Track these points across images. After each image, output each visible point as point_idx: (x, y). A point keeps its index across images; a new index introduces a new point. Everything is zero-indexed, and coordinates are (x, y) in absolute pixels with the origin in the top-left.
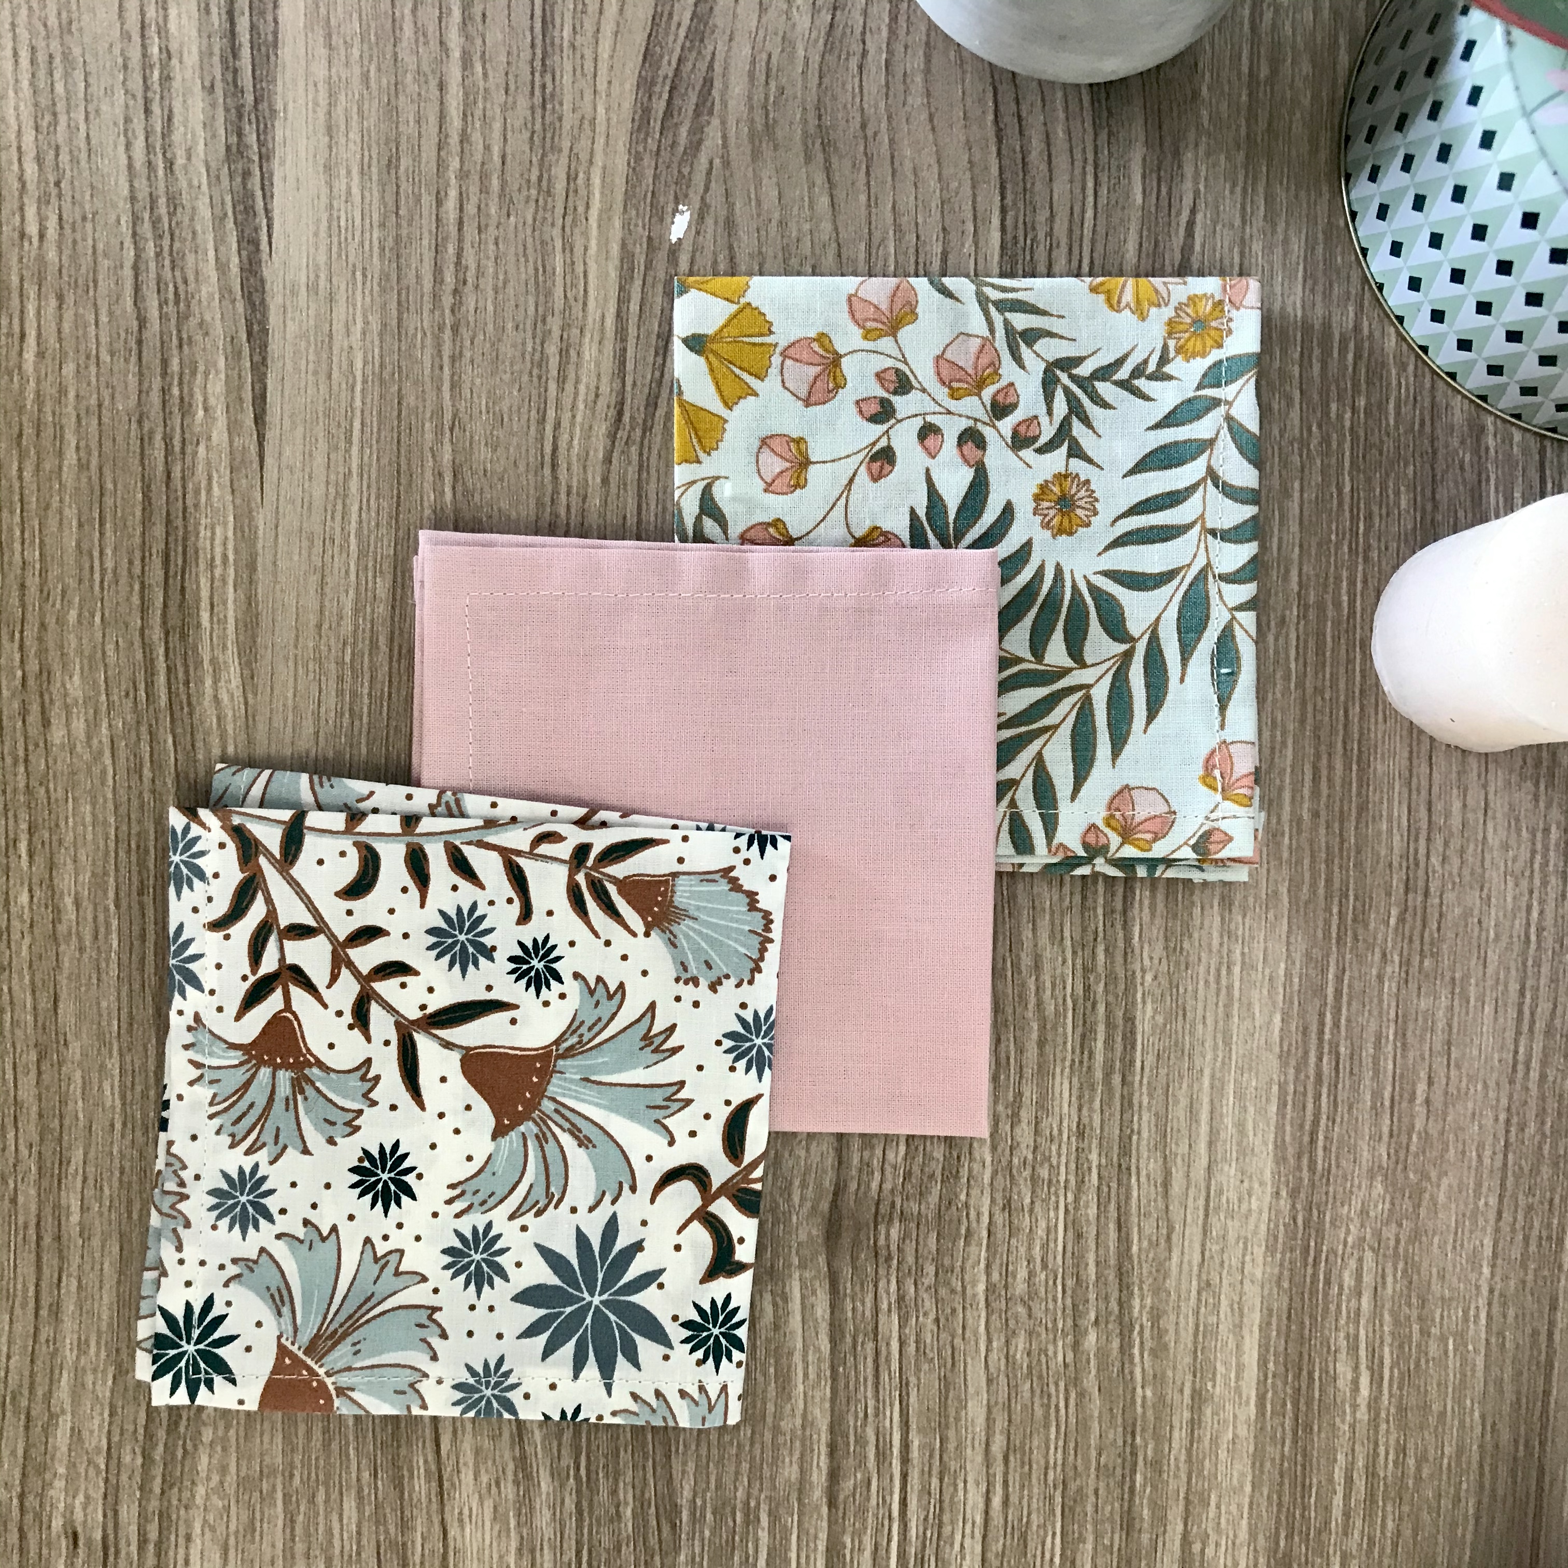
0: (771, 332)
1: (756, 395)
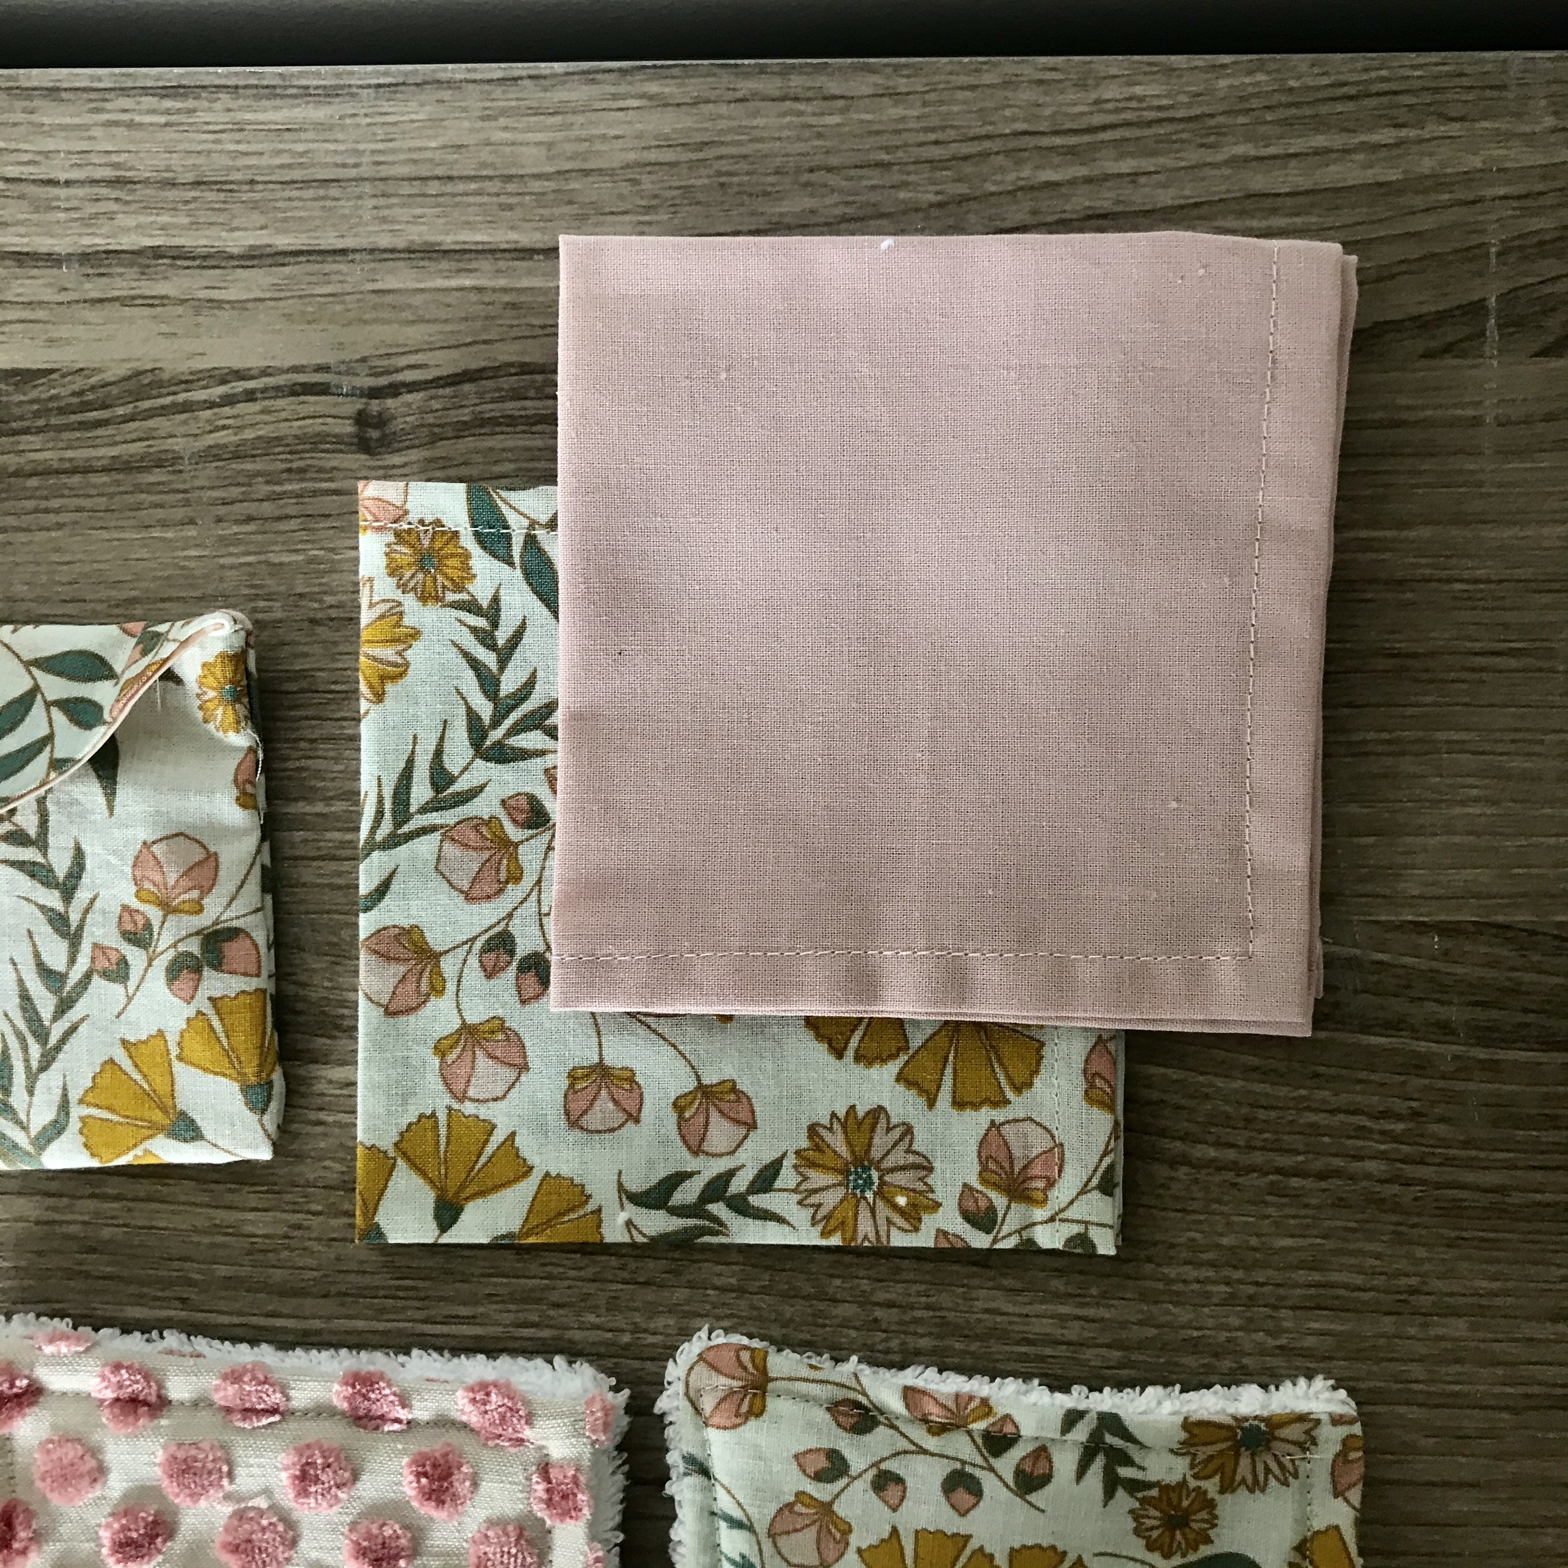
0: (433, 1115)
1: (513, 1134)
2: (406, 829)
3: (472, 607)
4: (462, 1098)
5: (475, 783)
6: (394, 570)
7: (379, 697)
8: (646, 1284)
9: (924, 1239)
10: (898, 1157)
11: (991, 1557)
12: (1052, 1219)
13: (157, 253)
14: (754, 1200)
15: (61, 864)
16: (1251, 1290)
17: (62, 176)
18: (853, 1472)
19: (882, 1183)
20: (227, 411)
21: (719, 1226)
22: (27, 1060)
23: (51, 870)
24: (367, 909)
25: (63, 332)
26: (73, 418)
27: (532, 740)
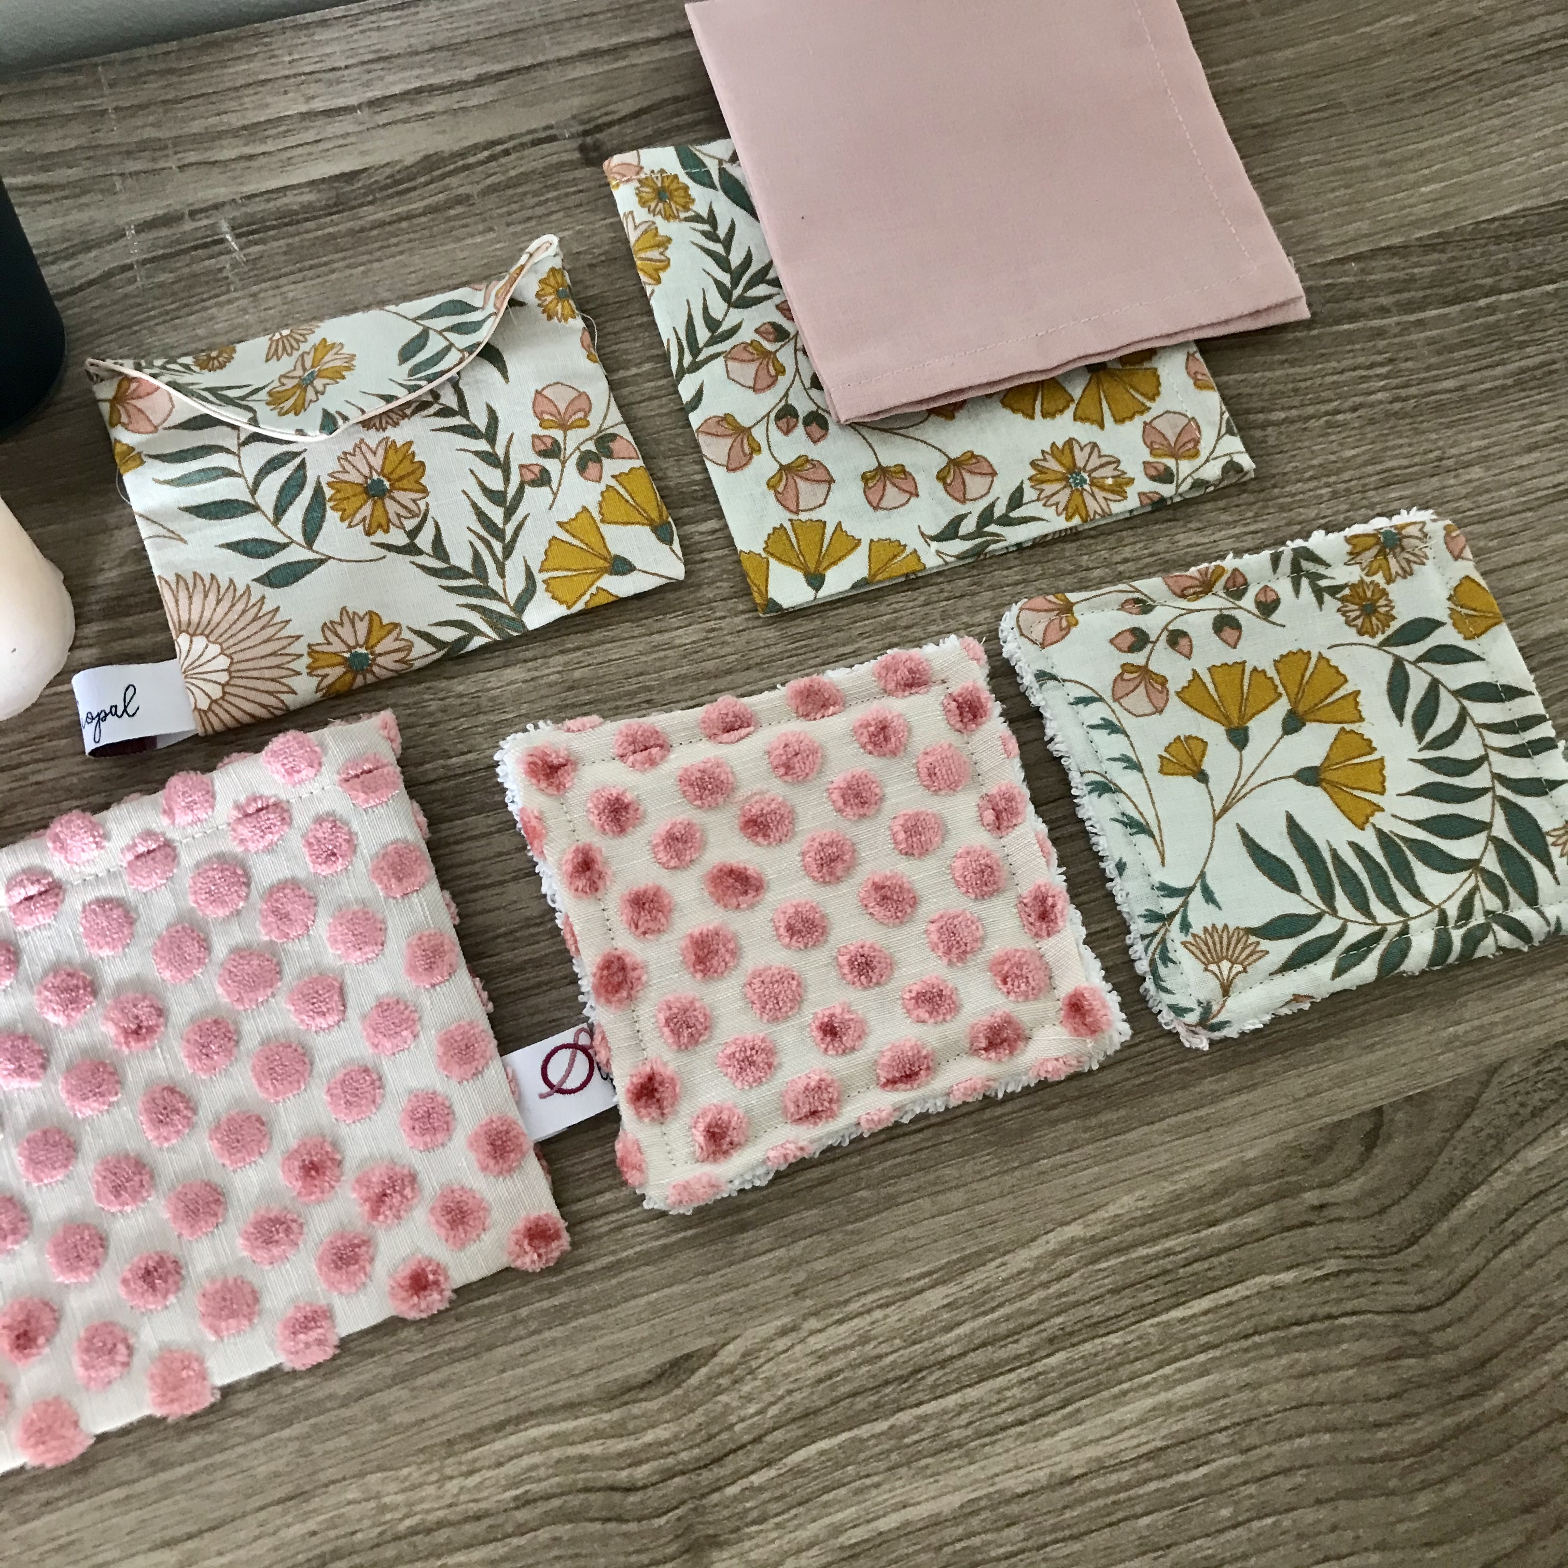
0: (781, 527)
1: (839, 524)
2: (701, 357)
3: (697, 218)
4: (797, 513)
5: (735, 323)
6: (643, 203)
7: (658, 281)
8: (962, 596)
9: (1132, 502)
10: (1095, 462)
11: (1264, 672)
12: (1207, 461)
13: (419, 91)
14: (1014, 514)
15: (480, 421)
16: (1344, 486)
17: (342, 64)
18: (1153, 639)
19: (1092, 479)
20: (493, 164)
21: (997, 538)
22: (493, 554)
23: (475, 427)
24: (695, 408)
25: (368, 146)
26: (390, 191)
27: (761, 290)
